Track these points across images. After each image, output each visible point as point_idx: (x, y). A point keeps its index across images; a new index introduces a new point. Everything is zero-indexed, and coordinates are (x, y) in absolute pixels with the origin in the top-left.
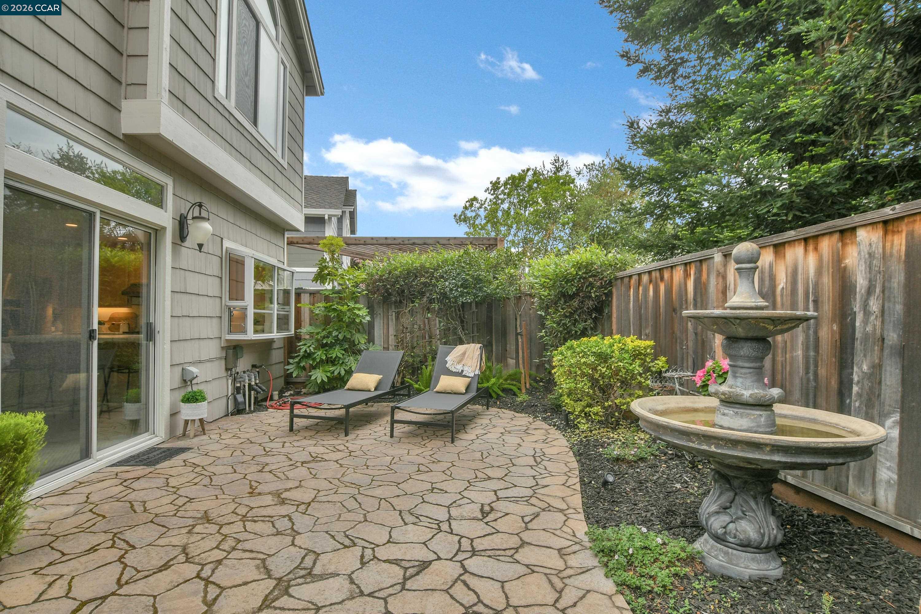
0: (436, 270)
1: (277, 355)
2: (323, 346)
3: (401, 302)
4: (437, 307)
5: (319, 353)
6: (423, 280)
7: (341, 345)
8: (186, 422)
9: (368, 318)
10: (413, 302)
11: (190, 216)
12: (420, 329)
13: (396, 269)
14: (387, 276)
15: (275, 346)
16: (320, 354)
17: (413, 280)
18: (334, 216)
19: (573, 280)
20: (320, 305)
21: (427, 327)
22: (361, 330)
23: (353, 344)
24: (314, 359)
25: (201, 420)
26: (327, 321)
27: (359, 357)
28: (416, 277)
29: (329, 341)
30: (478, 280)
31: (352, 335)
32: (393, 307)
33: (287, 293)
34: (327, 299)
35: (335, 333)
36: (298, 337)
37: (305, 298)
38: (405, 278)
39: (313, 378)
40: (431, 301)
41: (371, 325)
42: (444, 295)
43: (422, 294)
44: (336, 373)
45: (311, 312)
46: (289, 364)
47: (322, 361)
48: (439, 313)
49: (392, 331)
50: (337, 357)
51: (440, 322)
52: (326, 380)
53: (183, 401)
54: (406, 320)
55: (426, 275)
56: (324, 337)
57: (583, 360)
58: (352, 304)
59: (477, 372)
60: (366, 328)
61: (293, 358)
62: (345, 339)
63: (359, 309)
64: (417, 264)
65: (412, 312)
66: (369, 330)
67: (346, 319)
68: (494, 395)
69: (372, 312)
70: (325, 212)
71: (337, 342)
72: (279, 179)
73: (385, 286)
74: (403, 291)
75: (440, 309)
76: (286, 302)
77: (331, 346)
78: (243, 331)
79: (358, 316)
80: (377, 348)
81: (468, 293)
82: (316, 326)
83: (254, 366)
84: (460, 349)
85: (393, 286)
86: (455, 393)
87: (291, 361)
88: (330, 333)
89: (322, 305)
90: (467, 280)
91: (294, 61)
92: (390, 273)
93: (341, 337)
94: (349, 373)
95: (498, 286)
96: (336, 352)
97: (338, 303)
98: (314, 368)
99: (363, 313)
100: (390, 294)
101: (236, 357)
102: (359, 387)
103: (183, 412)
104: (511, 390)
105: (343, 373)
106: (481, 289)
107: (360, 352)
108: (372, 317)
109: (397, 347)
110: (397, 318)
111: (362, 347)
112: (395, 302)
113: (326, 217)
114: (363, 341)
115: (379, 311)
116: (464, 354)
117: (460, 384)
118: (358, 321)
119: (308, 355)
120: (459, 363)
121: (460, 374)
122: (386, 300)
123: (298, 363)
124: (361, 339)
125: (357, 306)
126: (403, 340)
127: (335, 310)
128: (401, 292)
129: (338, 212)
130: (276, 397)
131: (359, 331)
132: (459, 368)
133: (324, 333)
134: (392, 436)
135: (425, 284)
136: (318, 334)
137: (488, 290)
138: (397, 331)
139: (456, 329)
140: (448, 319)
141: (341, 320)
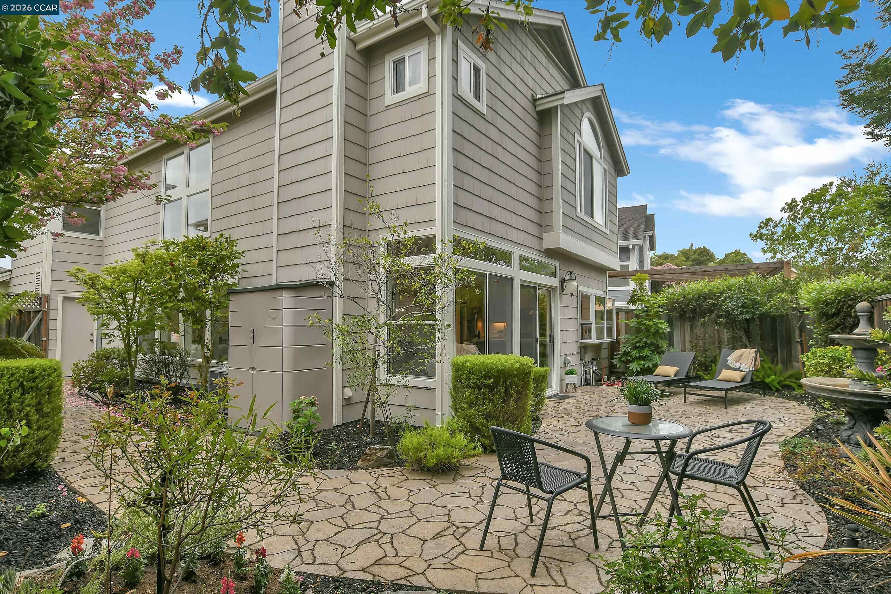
0: (722, 293)
1: (605, 353)
2: (636, 348)
3: (694, 317)
4: (724, 321)
5: (634, 352)
6: (711, 301)
7: (649, 347)
8: (568, 384)
9: (668, 330)
10: (704, 318)
11: (566, 279)
12: (710, 337)
13: (689, 294)
14: (682, 299)
15: (603, 347)
16: (635, 354)
17: (703, 302)
18: (637, 245)
19: (833, 303)
20: (632, 320)
21: (717, 336)
22: (663, 337)
23: (658, 347)
24: (631, 356)
25: (574, 384)
26: (638, 331)
27: (663, 356)
28: (706, 299)
29: (641, 344)
30: (755, 303)
31: (657, 341)
32: (688, 321)
33: (610, 312)
34: (637, 316)
35: (644, 340)
36: (618, 342)
37: (622, 315)
38: (696, 301)
39: (630, 368)
40: (719, 317)
41: (671, 334)
42: (728, 314)
43: (711, 312)
44: (646, 366)
45: (627, 325)
46: (614, 358)
47: (636, 357)
48: (726, 325)
49: (687, 338)
50: (646, 355)
51: (727, 332)
52: (639, 370)
53: (566, 374)
54: (700, 331)
55: (714, 298)
56: (637, 342)
57: (822, 361)
58: (656, 320)
59: (752, 368)
60: (667, 336)
61: (617, 355)
62: (652, 344)
63: (662, 323)
64: (706, 290)
65: (704, 324)
66: (670, 338)
67: (652, 330)
68: (773, 388)
69: (671, 325)
70: (629, 243)
71: (647, 345)
72: (605, 242)
73: (681, 306)
74: (695, 310)
75: (727, 323)
76: (610, 319)
77: (643, 348)
78: (590, 338)
79: (661, 328)
80: (676, 350)
81: (747, 312)
82: (631, 335)
83: (593, 359)
84: (738, 352)
85: (687, 305)
86: (733, 382)
87: (615, 357)
88: (641, 339)
89: (634, 320)
90: (745, 303)
91: (611, 163)
92: (684, 297)
93: (649, 342)
94: (656, 366)
95: (771, 307)
96: (646, 352)
97: (646, 320)
98: (631, 362)
99: (664, 326)
100: (685, 312)
101: (585, 353)
102: (663, 374)
103: (566, 379)
104: (791, 386)
105: (651, 366)
106: (758, 308)
107: (663, 352)
108: (672, 329)
109: (692, 350)
110: (692, 329)
111: (665, 349)
112: (690, 317)
113: (631, 247)
114: (665, 345)
115: (677, 324)
116: (741, 356)
117: (737, 376)
118: (661, 331)
119: (626, 354)
120: (737, 361)
121: (738, 369)
122: (682, 315)
123: (620, 358)
124: (664, 344)
125: (660, 321)
126: (696, 345)
127: (644, 324)
128: (694, 310)
129: (640, 242)
130: (606, 380)
131: (662, 338)
132: (737, 365)
133: (637, 339)
134: (685, 402)
135: (713, 304)
136: (633, 340)
137: (764, 309)
138: (692, 338)
139: (741, 337)
140: (733, 330)
141: (649, 331)
